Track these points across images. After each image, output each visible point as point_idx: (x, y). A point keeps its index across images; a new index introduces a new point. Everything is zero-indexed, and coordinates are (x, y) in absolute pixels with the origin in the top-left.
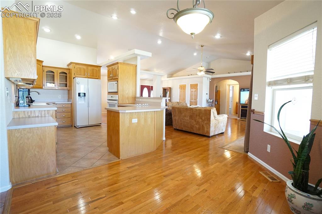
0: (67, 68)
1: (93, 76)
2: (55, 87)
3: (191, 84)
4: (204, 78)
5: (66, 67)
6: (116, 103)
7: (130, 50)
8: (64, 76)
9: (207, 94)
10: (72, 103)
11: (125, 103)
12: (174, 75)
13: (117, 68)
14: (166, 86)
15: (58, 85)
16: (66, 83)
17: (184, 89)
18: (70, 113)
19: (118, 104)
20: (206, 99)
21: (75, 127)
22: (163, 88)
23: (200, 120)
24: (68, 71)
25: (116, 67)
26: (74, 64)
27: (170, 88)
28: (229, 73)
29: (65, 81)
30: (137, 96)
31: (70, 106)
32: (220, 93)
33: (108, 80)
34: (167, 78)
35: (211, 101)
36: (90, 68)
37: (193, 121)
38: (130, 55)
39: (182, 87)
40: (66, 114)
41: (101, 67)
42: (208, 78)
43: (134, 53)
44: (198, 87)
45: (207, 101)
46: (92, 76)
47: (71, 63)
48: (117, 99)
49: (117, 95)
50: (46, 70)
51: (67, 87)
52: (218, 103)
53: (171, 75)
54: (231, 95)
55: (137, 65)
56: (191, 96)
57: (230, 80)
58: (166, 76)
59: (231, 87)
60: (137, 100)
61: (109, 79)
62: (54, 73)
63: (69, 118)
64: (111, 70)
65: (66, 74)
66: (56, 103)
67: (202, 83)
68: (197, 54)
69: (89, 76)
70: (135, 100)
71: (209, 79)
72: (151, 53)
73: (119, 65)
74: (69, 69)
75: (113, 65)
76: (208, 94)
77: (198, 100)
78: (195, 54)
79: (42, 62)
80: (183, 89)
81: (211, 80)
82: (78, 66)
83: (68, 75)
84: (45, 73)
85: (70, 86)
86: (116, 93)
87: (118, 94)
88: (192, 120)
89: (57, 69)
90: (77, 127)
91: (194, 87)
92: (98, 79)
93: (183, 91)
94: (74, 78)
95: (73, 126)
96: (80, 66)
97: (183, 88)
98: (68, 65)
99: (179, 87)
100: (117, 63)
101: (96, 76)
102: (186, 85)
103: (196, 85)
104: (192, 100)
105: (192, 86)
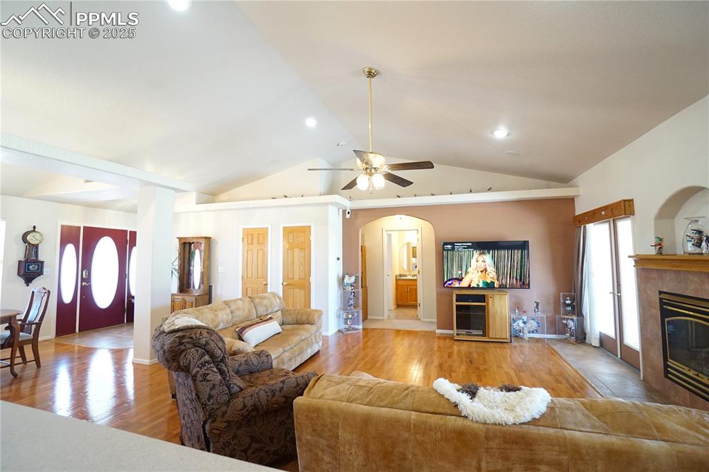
3: (284, 228)
4: (330, 206)
9: (338, 259)
12: (223, 196)
14: (189, 232)
17: (259, 244)
20: (336, 276)
22: (180, 239)
27: (206, 238)
28: (399, 196)
34: (198, 203)
35: (353, 279)
39: (252, 235)
42: (338, 209)
44: (312, 238)
45: (341, 281)
53: (210, 195)
56: (288, 265)
58: (193, 197)
67: (325, 223)
71: (341, 211)
76: (341, 259)
77: (313, 279)
78: (311, 124)
80: (255, 242)
91: (298, 238)
93: (255, 251)
97: (255, 238)
99: (241, 236)
102: (270, 230)
103: (306, 231)
104: (290, 281)
105: (288, 232)
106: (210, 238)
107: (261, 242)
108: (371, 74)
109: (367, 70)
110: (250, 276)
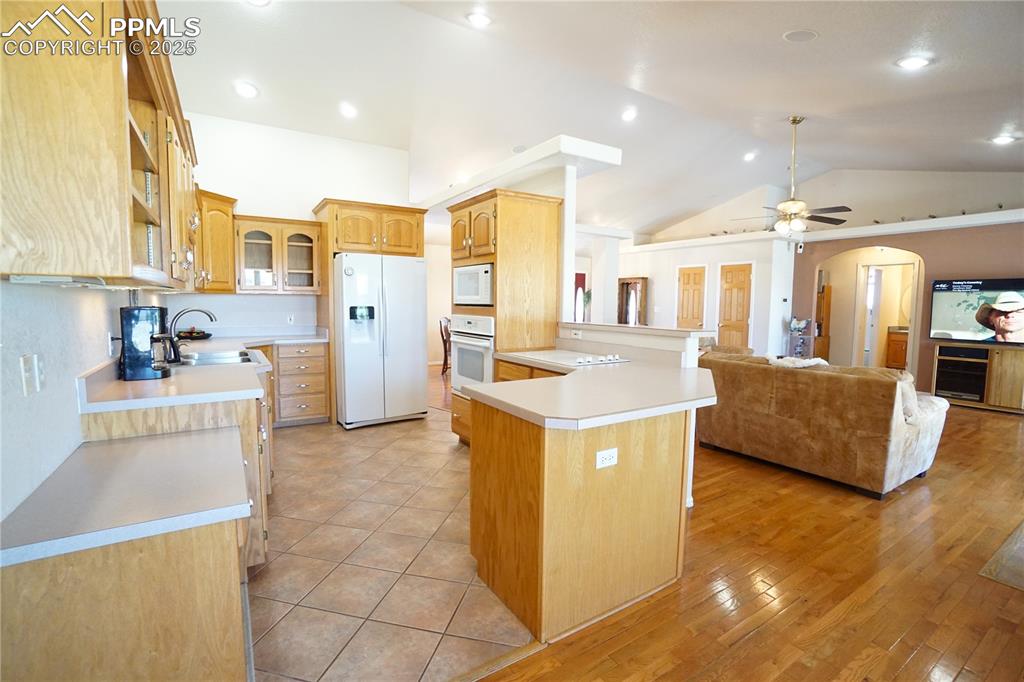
0: (314, 220)
1: (400, 246)
2: (275, 288)
3: (722, 267)
4: (775, 241)
5: (308, 216)
6: (487, 348)
7: (520, 149)
8: (305, 249)
9: (785, 300)
10: (328, 343)
11: (520, 346)
12: (660, 235)
13: (490, 212)
14: (628, 273)
15: (284, 279)
16: (310, 272)
17: (695, 283)
18: (322, 378)
19: (496, 350)
20: (781, 320)
21: (338, 423)
22: (618, 279)
23: (835, 423)
24: (317, 229)
25: (486, 207)
26: (336, 206)
27: (643, 278)
28: (877, 222)
29: (306, 265)
30: (564, 321)
31: (321, 351)
32: (833, 295)
33: (454, 260)
34: (636, 245)
35: (803, 324)
36: (386, 217)
37: (793, 421)
38: (540, 160)
39: (689, 275)
40: (309, 379)
41: (424, 212)
42: (789, 244)
43: (560, 152)
44: (753, 277)
45: (787, 326)
46: (395, 246)
47: (325, 203)
48: (493, 334)
49: (492, 319)
50: (245, 228)
51: (312, 285)
52: (823, 334)
53: (647, 237)
54: (870, 304)
55: (563, 200)
56: (725, 305)
57: (878, 248)
58: (632, 241)
59: (872, 272)
60: (562, 333)
61: (460, 255)
62: (269, 238)
63: (321, 392)
64: (467, 220)
65: (311, 241)
66: (277, 342)
67: (768, 260)
68: (756, 157)
69: (385, 247)
70: (557, 336)
71: (793, 245)
72: (620, 151)
73: (499, 200)
74: (319, 225)
75: (476, 200)
76: (790, 300)
77: (751, 321)
78: (749, 157)
79: (231, 202)
80: (691, 281)
81: (800, 251)
82: (347, 212)
83: (315, 245)
84: (243, 240)
85: (324, 283)
86: (488, 308)
87: (494, 314)
88: (791, 417)
89: (280, 226)
90: (348, 427)
91: (738, 277)
92: (414, 255)
93: (691, 291)
94: (335, 254)
95: (334, 422)
96: (357, 212)
97: (692, 278)
98: (316, 212)
99: (677, 276)
100: (492, 194)
101: (410, 247)
102: (707, 269)
103: (746, 269)
104: (727, 323)
105: (727, 271)
106: (646, 278)
107: (697, 281)
108: (795, 121)
109: (791, 119)
110: (685, 316)
